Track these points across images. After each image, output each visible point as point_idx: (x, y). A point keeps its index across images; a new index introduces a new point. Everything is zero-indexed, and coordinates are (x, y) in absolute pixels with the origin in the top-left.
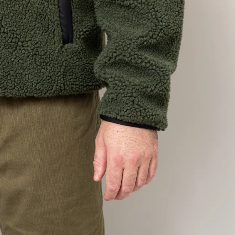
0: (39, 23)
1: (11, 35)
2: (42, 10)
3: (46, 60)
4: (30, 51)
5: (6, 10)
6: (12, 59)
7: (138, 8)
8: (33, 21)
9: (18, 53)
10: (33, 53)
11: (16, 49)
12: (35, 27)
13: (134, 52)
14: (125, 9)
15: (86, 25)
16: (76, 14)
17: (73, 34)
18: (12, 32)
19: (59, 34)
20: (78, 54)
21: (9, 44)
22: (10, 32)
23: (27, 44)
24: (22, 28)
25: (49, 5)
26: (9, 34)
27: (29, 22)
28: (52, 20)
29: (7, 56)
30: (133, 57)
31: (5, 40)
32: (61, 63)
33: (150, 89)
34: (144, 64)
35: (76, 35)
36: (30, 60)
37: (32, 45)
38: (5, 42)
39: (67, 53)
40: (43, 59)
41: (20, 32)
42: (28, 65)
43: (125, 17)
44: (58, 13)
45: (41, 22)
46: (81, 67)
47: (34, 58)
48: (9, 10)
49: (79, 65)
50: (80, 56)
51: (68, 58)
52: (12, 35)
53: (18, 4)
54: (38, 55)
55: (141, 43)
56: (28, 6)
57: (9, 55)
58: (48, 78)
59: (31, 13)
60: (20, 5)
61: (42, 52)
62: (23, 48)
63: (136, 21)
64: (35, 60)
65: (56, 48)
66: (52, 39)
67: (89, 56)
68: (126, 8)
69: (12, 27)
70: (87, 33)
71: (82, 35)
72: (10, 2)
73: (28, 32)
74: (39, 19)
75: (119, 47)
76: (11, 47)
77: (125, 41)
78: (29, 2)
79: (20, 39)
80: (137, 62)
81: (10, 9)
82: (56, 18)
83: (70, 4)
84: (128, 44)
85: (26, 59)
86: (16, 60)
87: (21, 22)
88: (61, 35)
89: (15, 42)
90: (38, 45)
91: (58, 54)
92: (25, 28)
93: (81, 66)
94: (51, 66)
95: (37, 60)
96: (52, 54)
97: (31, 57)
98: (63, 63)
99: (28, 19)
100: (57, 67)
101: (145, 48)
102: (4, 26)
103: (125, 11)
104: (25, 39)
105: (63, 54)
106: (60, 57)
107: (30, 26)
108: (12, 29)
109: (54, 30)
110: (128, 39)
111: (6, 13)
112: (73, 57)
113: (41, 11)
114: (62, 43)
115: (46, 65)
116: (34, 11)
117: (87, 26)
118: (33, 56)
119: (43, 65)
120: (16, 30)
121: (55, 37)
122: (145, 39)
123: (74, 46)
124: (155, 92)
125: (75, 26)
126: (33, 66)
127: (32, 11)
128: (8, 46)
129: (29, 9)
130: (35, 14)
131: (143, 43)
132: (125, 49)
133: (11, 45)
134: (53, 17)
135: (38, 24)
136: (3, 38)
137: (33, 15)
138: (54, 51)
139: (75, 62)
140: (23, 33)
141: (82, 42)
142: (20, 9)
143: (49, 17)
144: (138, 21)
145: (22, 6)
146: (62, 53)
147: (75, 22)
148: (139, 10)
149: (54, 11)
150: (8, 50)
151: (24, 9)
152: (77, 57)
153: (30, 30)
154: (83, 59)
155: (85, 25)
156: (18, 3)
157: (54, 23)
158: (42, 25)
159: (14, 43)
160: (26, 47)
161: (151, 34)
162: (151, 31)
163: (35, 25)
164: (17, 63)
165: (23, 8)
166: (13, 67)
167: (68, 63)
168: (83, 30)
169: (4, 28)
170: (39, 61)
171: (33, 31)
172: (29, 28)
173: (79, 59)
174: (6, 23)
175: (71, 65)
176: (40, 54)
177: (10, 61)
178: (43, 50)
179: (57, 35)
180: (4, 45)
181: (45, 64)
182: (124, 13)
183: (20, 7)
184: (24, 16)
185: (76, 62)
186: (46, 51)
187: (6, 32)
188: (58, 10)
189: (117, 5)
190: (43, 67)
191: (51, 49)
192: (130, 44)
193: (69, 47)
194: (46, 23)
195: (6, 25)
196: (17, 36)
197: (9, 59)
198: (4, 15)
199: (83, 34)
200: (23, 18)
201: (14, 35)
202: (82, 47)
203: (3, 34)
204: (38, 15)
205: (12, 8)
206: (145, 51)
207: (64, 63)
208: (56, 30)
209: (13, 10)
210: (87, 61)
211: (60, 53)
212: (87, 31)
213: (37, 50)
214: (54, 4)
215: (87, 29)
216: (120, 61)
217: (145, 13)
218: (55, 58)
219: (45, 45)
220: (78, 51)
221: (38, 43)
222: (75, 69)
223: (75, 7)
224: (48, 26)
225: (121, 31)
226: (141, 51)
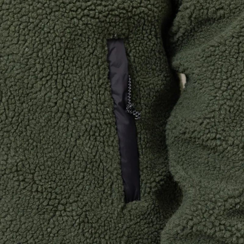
0: (89, 174)
1: (47, 195)
2: (95, 156)
3: (100, 229)
4: (75, 218)
5: (40, 158)
6: (49, 230)
7: (228, 152)
8: (81, 172)
9: (57, 220)
10: (79, 221)
11: (54, 215)
12: (83, 181)
13: (220, 220)
14: (209, 152)
15: (161, 171)
16: (145, 157)
17: (139, 187)
18: (49, 190)
19: (120, 188)
20: (147, 217)
21: (44, 208)
22: (46, 191)
23: (70, 208)
24: (64, 184)
25: (104, 147)
26: (45, 193)
27: (75, 174)
28: (109, 169)
29: (41, 224)
30: (217, 229)
31: (38, 202)
32: (121, 232)
34: (234, 239)
35: (144, 189)
36: (75, 230)
37: (79, 209)
38: (39, 206)
39: (131, 216)
40: (95, 228)
41: (61, 189)
42: (73, 238)
43: (210, 163)
44: (118, 159)
45: (92, 173)
46: (152, 235)
47: (81, 227)
48: (46, 157)
49: (148, 232)
50: (150, 220)
51: (131, 223)
52: (49, 194)
53: (59, 148)
54: (88, 222)
55: (231, 207)
56: (74, 150)
57: (43, 223)
59: (78, 160)
60: (61, 149)
61: (93, 218)
62: (65, 213)
63: (226, 171)
64: (83, 230)
65: (114, 210)
66: (109, 197)
67: (164, 218)
68: (210, 150)
69: (50, 183)
70: (161, 183)
71: (154, 187)
72: (47, 145)
73: (72, 189)
74: (89, 168)
75: (196, 212)
76: (47, 211)
77: (206, 204)
78: (76, 145)
79: (61, 200)
80: (225, 236)
81: (47, 155)
82: (115, 166)
83: (137, 142)
84: (210, 208)
85: (69, 229)
86: (54, 231)
87: (64, 173)
88: (123, 190)
89: (53, 205)
90: (87, 208)
91: (118, 219)
92: (68, 183)
93: (152, 233)
94: (107, 237)
95: (85, 231)
96: (108, 219)
97: (76, 226)
98: (124, 232)
99: (73, 169)
100: (116, 239)
101: (238, 213)
102: (37, 182)
103: (209, 154)
104: (68, 200)
105: (125, 217)
106: (120, 223)
107: (75, 180)
108: (50, 186)
109: (113, 183)
110: (211, 201)
111: (41, 163)
112: (140, 222)
113: (92, 157)
114: (123, 201)
115: (99, 236)
116: (83, 157)
117: (162, 173)
118: (79, 224)
119: (95, 238)
120: (55, 187)
121: (113, 194)
122: (237, 200)
123: (141, 205)
125: (144, 175)
126: (80, 239)
127: (79, 157)
128: (42, 211)
129: (75, 155)
130: (84, 162)
131: (235, 207)
132: (205, 215)
133: (47, 209)
134: (111, 165)
135: (87, 176)
136: (35, 200)
137: (80, 163)
138: (111, 216)
139: (142, 228)
140: (66, 191)
141: (153, 197)
142: (61, 156)
143: (105, 164)
144: (228, 170)
145: (64, 151)
146: (123, 217)
147: (143, 169)
148: (229, 155)
149: (113, 156)
150: (43, 216)
151: (67, 155)
152: (145, 221)
153: (76, 185)
154: (155, 223)
155: (158, 172)
156: (58, 146)
157: (112, 173)
158: (93, 178)
159: (52, 207)
160: (69, 212)
163: (84, 177)
164: (56, 235)
165: (66, 153)
166: (50, 240)
167: (131, 231)
168: (155, 179)
169: (37, 184)
170: (88, 231)
171: (81, 187)
172: (75, 182)
173: (149, 223)
174: (40, 178)
175: (136, 234)
176: (90, 221)
177: (45, 233)
178: (94, 215)
179: (117, 191)
180: (38, 209)
181: (97, 235)
182: (208, 158)
183: (61, 152)
184: (66, 165)
185: (144, 229)
186: (99, 216)
187: (41, 191)
188: (119, 154)
189: (197, 145)
190: (95, 240)
191: (107, 212)
193: (133, 207)
194: (100, 175)
195: (40, 180)
196: (56, 197)
197: (44, 230)
198: (39, 165)
199: (156, 186)
200: (66, 168)
201: (51, 195)
202: (153, 205)
203: (36, 193)
204: (88, 163)
205: (50, 154)
206: (239, 217)
207: (126, 232)
208: (115, 184)
209: (51, 156)
210: (161, 225)
211: (121, 217)
212: (161, 180)
213: (86, 215)
214: (112, 146)
215: (162, 177)
216: (198, 233)
217: (239, 160)
218: (113, 225)
219: (98, 207)
220: (148, 213)
221: (88, 205)
222: (143, 239)
223: (144, 146)
224: (102, 179)
225: (201, 187)
226: (231, 219)
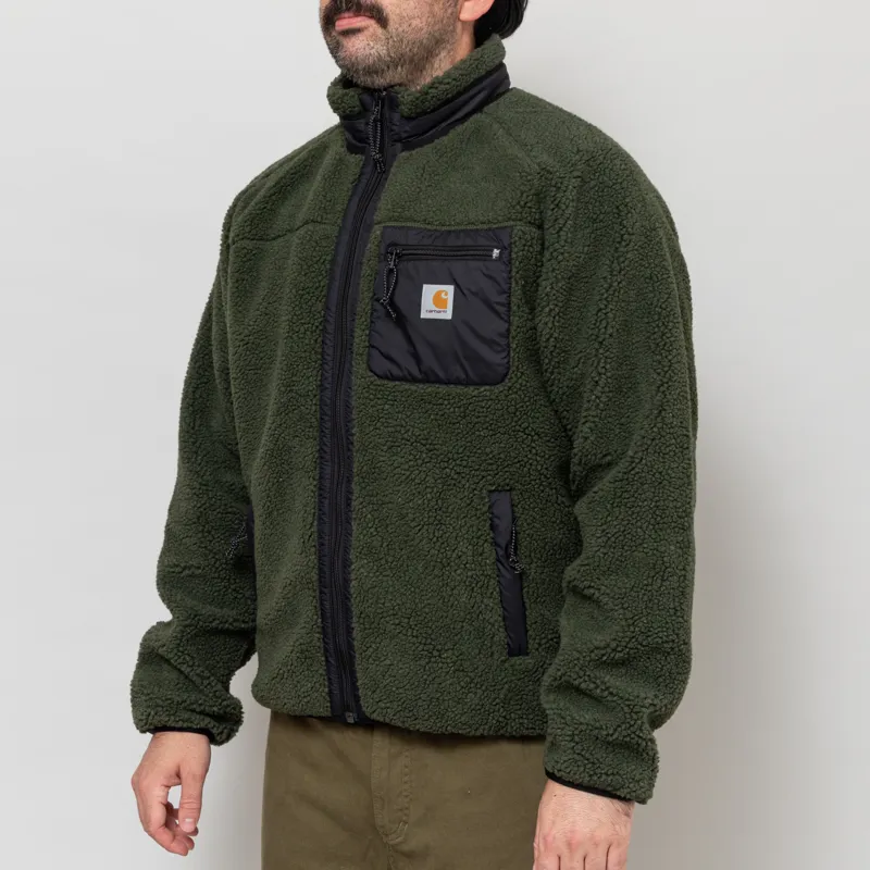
33: (605, 733)
58: (478, 707)
124: (614, 737)
161: (614, 645)
162: (615, 639)
192: (578, 659)
